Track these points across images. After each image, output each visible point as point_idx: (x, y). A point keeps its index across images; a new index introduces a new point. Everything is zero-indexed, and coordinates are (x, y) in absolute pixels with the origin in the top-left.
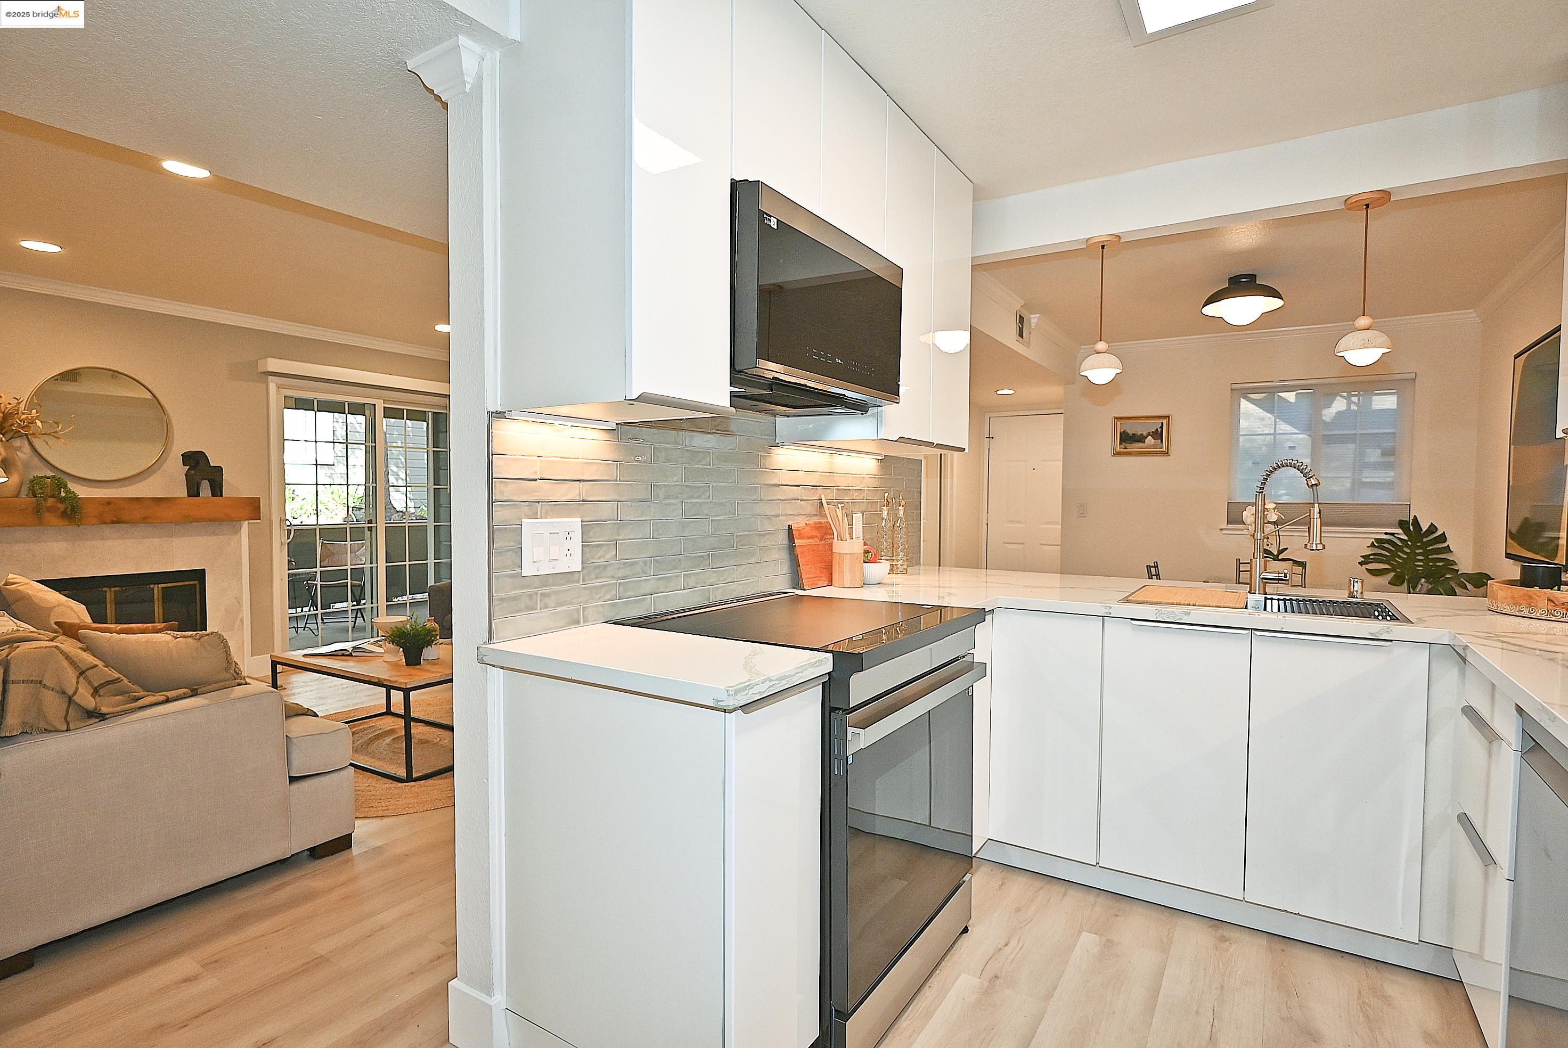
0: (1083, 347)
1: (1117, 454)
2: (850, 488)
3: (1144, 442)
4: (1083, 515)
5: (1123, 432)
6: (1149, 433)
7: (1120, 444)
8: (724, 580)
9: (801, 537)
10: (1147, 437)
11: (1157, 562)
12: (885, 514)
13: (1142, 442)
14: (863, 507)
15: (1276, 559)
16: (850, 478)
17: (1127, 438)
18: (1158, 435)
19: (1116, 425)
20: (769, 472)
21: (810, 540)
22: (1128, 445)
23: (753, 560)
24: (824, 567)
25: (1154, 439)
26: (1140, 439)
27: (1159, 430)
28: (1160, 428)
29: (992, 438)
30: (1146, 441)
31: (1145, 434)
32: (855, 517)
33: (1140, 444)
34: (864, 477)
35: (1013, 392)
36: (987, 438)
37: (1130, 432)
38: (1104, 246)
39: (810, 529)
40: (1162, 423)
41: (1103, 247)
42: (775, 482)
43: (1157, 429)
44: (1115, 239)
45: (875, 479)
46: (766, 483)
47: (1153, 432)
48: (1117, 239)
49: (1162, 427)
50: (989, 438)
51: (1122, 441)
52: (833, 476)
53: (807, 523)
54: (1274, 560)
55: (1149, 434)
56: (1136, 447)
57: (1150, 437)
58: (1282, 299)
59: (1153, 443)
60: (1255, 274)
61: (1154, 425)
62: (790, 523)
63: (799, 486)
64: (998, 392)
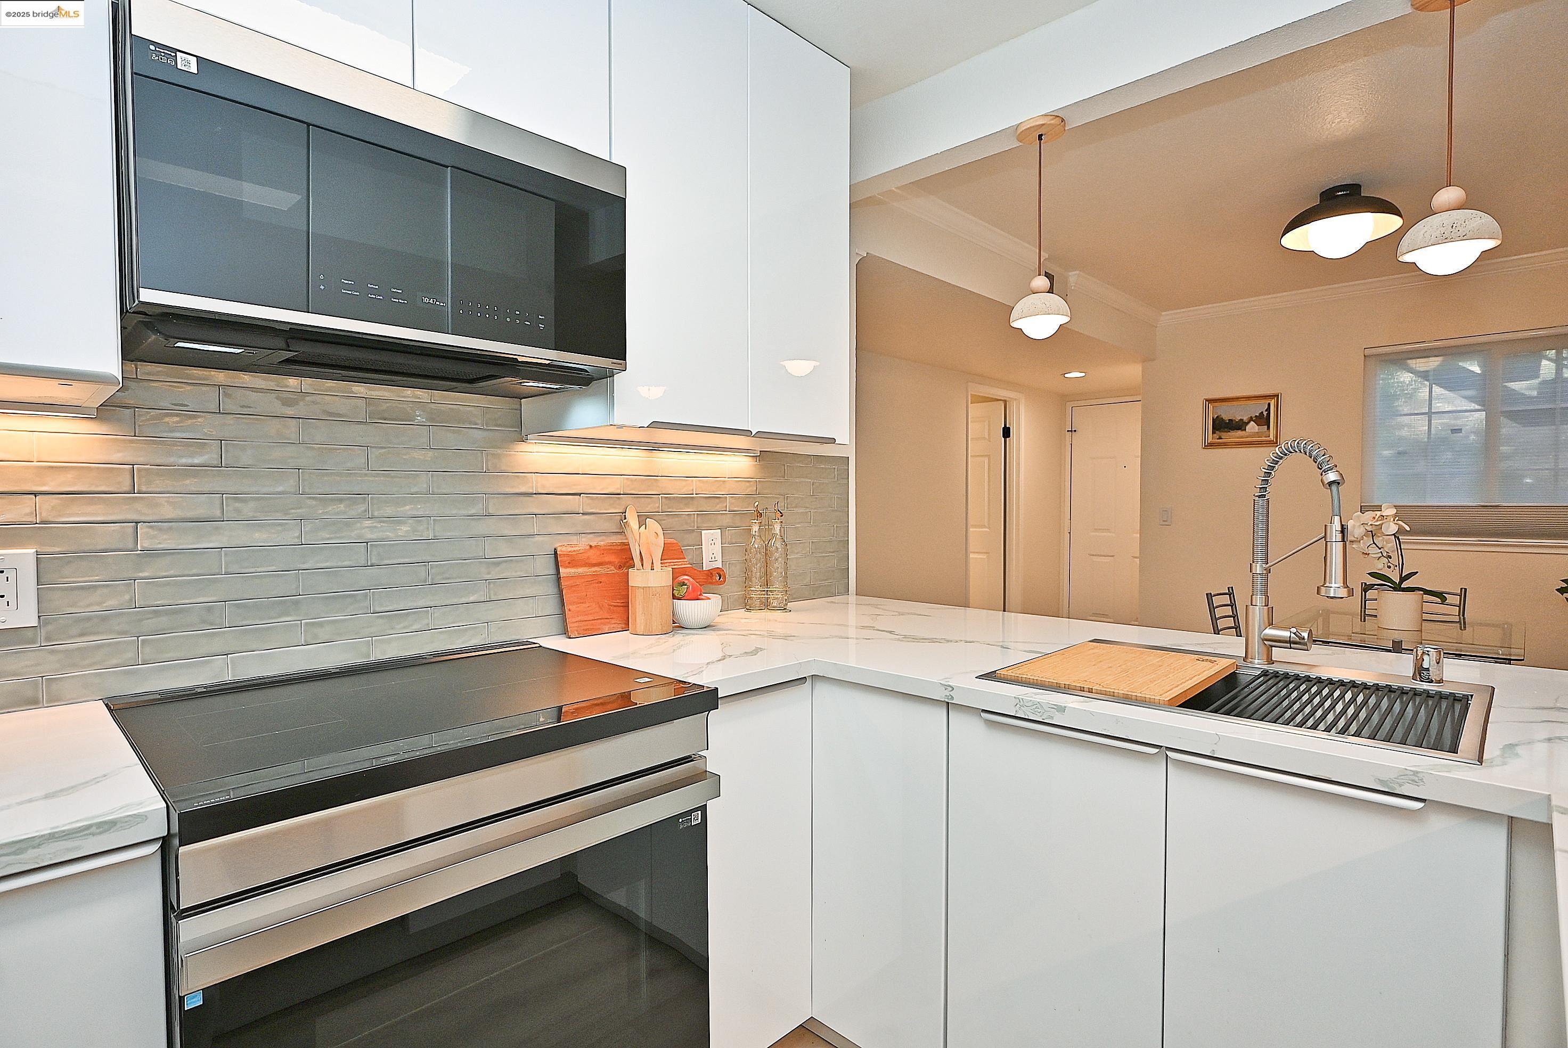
0: (1163, 313)
1: (1210, 446)
2: (694, 495)
3: (1245, 430)
4: (1166, 523)
5: (1217, 417)
6: (1251, 417)
7: (1213, 433)
8: (404, 628)
9: (573, 563)
10: (1249, 423)
11: (1232, 587)
12: (755, 528)
13: (1242, 430)
14: (726, 520)
15: (1397, 588)
16: (694, 482)
17: (1220, 425)
18: (1263, 420)
19: (1206, 410)
20: (508, 476)
21: (593, 569)
22: (1224, 435)
23: (472, 599)
24: (619, 604)
25: (1258, 425)
26: (1240, 426)
27: (1265, 413)
28: (1266, 411)
29: (1075, 431)
30: (1247, 428)
31: (1245, 419)
32: (705, 534)
33: (1240, 433)
34: (724, 481)
35: (1083, 374)
36: (1068, 431)
37: (1226, 417)
38: (1042, 135)
39: (598, 553)
40: (1269, 405)
41: (1040, 137)
42: (523, 489)
43: (1262, 412)
44: (1052, 122)
45: (748, 484)
46: (500, 491)
47: (1256, 416)
48: (1058, 121)
49: (1268, 410)
50: (1071, 431)
51: (1215, 429)
52: (657, 480)
53: (593, 544)
54: (1395, 589)
55: (1251, 419)
56: (1235, 435)
57: (1252, 422)
58: (1401, 216)
59: (1257, 431)
60: (1360, 184)
61: (1258, 408)
62: (556, 546)
63: (580, 494)
64: (1066, 375)
